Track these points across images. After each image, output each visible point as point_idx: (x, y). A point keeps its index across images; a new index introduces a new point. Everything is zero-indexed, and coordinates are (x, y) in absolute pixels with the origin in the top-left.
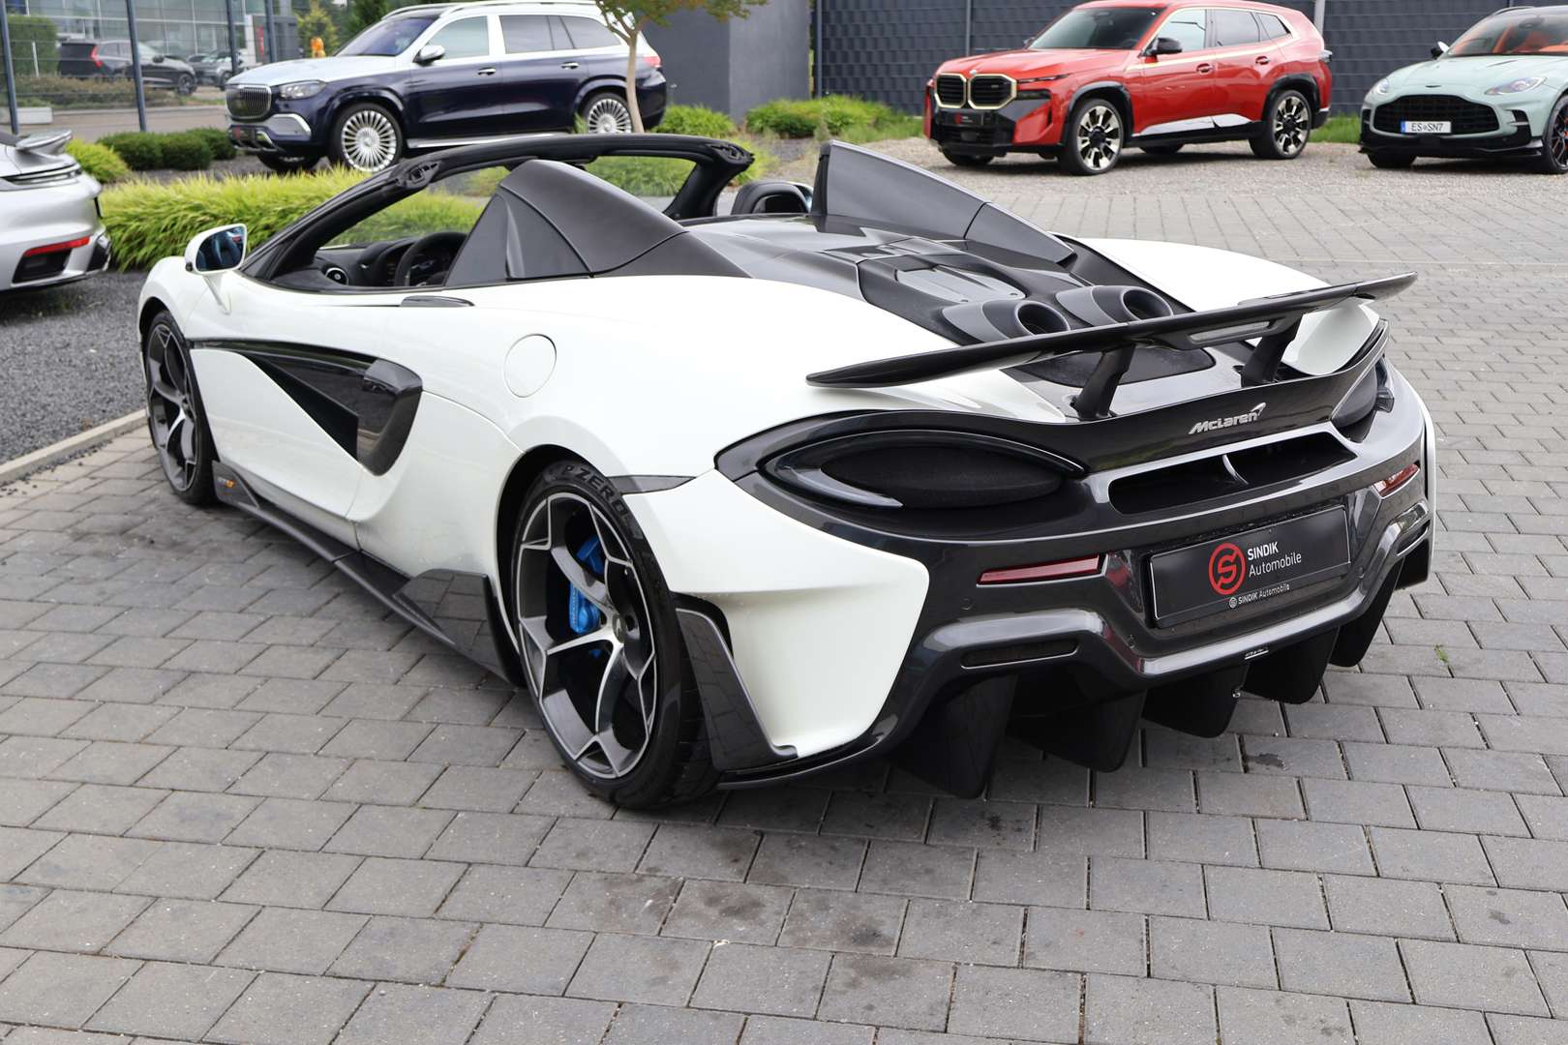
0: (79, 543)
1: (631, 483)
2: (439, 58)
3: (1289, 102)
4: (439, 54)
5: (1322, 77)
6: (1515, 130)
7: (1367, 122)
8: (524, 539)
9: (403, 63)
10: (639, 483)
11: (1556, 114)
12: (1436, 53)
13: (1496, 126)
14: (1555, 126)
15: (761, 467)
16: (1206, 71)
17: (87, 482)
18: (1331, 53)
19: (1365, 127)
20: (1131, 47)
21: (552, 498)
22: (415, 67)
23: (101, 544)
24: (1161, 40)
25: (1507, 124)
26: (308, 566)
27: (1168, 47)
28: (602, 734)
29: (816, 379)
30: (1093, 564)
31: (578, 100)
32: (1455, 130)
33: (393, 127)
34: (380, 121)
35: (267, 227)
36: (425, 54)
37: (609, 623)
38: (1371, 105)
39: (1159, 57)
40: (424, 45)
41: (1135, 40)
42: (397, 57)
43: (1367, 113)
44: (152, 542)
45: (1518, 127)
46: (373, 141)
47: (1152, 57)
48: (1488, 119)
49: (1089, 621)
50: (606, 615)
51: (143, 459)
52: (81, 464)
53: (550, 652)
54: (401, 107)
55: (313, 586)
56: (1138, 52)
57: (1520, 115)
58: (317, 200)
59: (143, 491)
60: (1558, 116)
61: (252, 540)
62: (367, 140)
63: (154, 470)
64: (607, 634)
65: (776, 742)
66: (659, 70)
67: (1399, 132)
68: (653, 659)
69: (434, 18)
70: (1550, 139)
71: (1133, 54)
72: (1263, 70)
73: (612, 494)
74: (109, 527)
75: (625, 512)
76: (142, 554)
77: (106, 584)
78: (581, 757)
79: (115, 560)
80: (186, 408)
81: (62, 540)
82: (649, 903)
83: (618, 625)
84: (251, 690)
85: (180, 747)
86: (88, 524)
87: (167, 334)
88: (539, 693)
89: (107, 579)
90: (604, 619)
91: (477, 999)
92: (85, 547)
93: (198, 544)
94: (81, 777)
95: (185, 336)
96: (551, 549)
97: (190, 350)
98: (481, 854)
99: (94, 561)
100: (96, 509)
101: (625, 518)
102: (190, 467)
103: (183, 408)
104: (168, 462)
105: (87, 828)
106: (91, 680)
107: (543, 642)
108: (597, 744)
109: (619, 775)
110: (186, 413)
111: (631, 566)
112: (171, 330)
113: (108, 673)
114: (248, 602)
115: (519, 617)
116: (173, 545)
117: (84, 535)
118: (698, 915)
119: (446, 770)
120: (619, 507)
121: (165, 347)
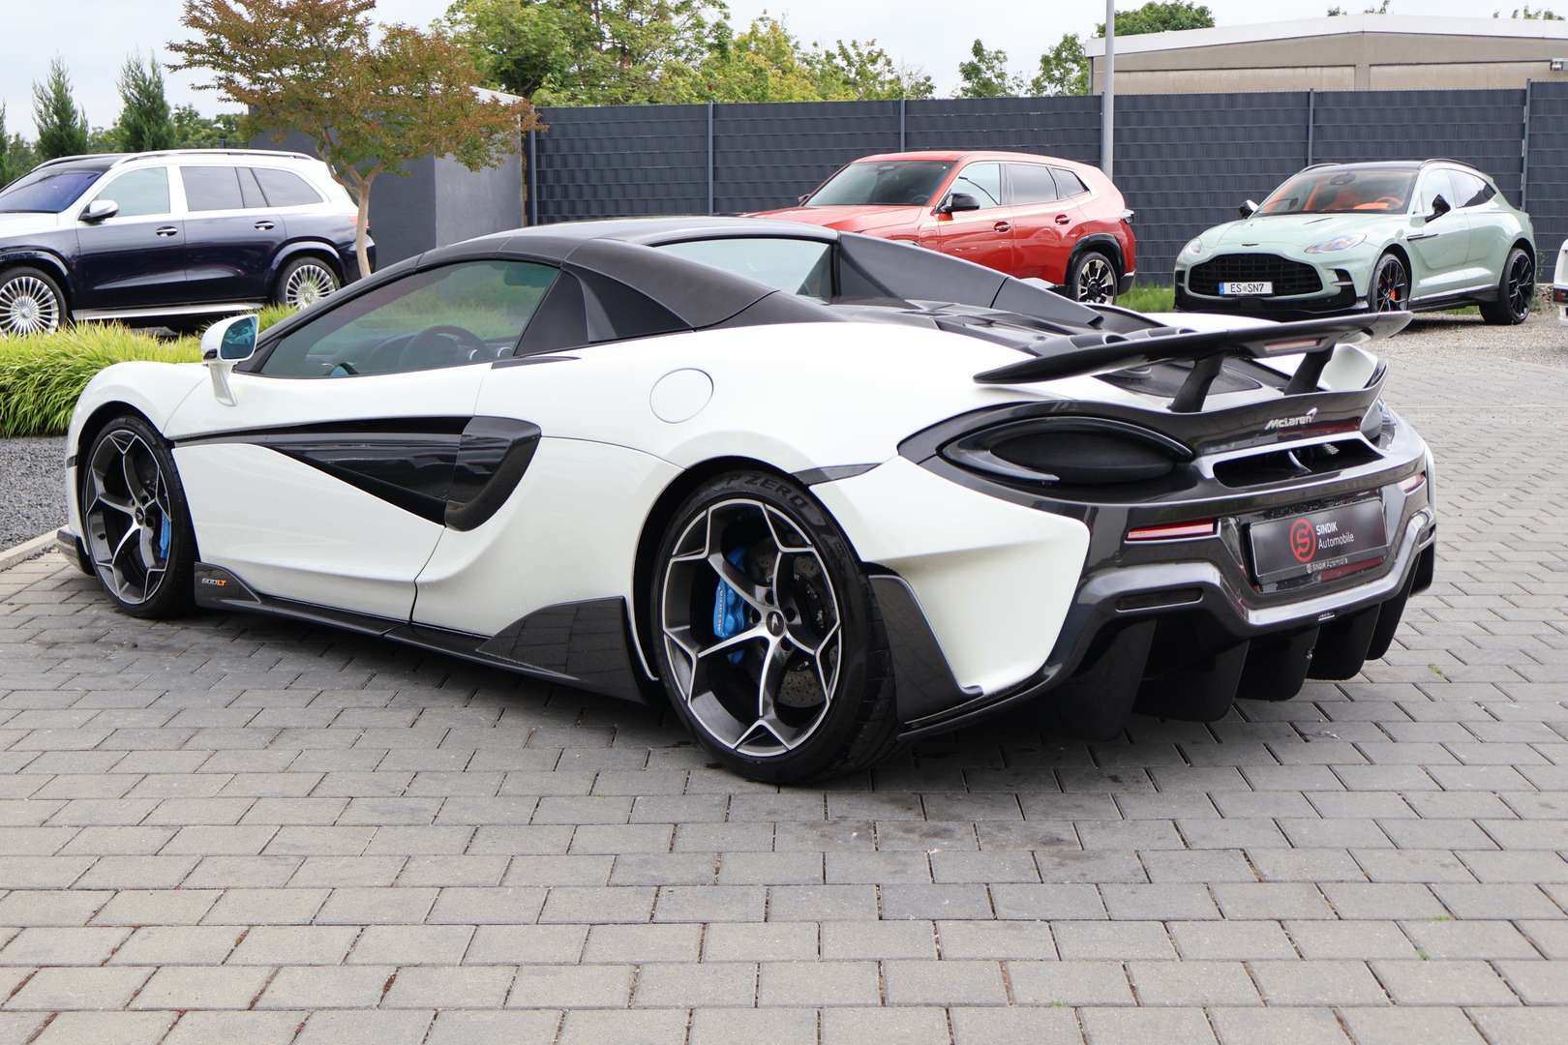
1: (819, 475)
2: (111, 215)
3: (1092, 265)
4: (111, 210)
5: (1125, 240)
6: (1339, 290)
7: (1182, 285)
9: (68, 220)
10: (828, 474)
11: (1379, 273)
12: (1246, 213)
13: (1319, 286)
14: (1377, 285)
15: (940, 450)
16: (1006, 230)
18: (1133, 212)
19: (1180, 290)
20: (923, 203)
21: (712, 509)
22: (81, 225)
23: (77, 650)
24: (956, 196)
25: (1330, 285)
27: (963, 204)
28: (766, 717)
29: (982, 378)
30: (1209, 527)
31: (274, 266)
32: (1277, 291)
33: (56, 295)
34: (40, 289)
36: (95, 210)
37: (763, 620)
38: (1185, 266)
39: (953, 214)
40: (94, 199)
41: (927, 197)
42: (60, 214)
44: (136, 646)
45: (1342, 286)
46: (32, 311)
47: (947, 214)
48: (1310, 279)
49: (1208, 573)
50: (761, 612)
51: (52, 587)
53: (701, 655)
54: (65, 271)
56: (931, 209)
57: (1343, 274)
59: (78, 611)
60: (1381, 276)
61: (238, 640)
62: (25, 310)
63: (72, 596)
64: (761, 631)
65: (965, 684)
66: (368, 232)
67: (1218, 294)
68: (838, 629)
69: (105, 169)
70: (1376, 300)
71: (927, 210)
72: (1064, 230)
73: (789, 491)
74: (73, 638)
75: (805, 504)
76: (134, 654)
77: (120, 676)
78: (741, 743)
79: (109, 660)
80: (141, 517)
81: (32, 649)
82: (855, 834)
83: (775, 620)
84: (354, 736)
85: (327, 773)
86: (47, 637)
87: (128, 438)
88: (687, 698)
89: (119, 673)
90: (757, 618)
91: (753, 890)
92: (65, 653)
93: (184, 646)
94: (252, 794)
95: (166, 435)
96: (708, 557)
97: (173, 450)
98: (680, 818)
99: (86, 661)
100: (44, 626)
101: (805, 510)
102: (154, 576)
103: (137, 517)
104: (112, 579)
105: (295, 823)
106: (184, 737)
107: (692, 647)
108: (761, 728)
109: (791, 747)
110: (140, 522)
111: (813, 550)
112: (136, 433)
113: (197, 732)
114: (286, 682)
115: (665, 628)
116: (160, 648)
117: (54, 645)
118: (901, 838)
119: (597, 775)
120: (799, 502)
121: (124, 453)
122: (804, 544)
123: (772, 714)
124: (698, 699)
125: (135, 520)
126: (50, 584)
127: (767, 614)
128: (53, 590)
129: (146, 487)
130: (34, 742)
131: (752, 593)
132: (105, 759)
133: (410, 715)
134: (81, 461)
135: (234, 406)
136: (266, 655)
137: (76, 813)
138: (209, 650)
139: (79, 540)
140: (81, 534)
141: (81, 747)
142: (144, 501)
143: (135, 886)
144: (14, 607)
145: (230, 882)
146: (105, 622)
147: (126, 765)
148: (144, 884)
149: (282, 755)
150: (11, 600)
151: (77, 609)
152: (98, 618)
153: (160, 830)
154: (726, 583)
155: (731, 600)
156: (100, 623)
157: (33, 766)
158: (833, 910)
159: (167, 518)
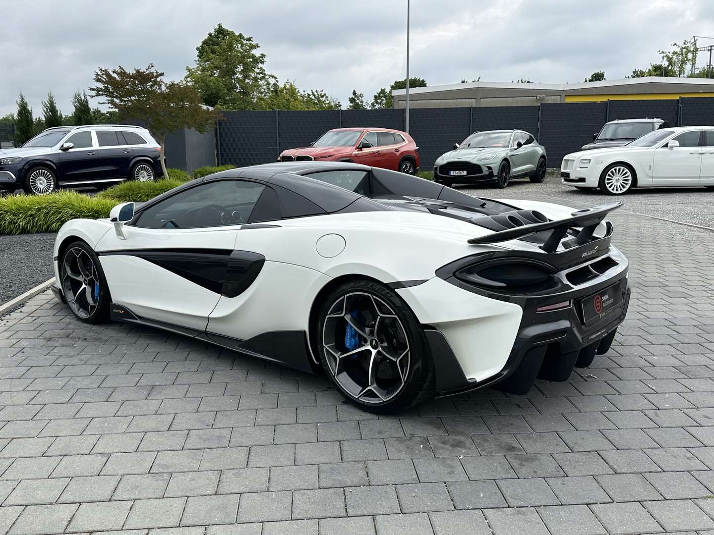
0: (49, 342)
1: (400, 285)
2: (71, 148)
3: (406, 165)
4: (71, 146)
5: (416, 157)
7: (437, 172)
8: (328, 313)
9: (55, 150)
10: (404, 284)
11: (501, 167)
12: (455, 148)
13: (482, 172)
14: (500, 171)
15: (454, 274)
17: (30, 319)
18: (419, 147)
19: (436, 174)
21: (346, 296)
22: (60, 151)
23: (60, 342)
25: (486, 171)
26: (165, 342)
28: (373, 386)
29: (470, 242)
30: (567, 303)
31: (131, 165)
32: (468, 174)
33: (52, 176)
34: (46, 174)
35: (31, 215)
36: (65, 147)
37: (369, 343)
38: (438, 166)
40: (65, 142)
42: (53, 147)
43: (436, 169)
44: (86, 339)
45: (489, 172)
46: (44, 182)
47: (361, 149)
48: (479, 170)
49: (565, 324)
50: (367, 339)
51: (50, 307)
52: (21, 312)
53: (341, 357)
54: (55, 168)
55: (175, 350)
56: (355, 147)
57: (490, 168)
58: (54, 204)
59: (61, 320)
61: (129, 335)
62: (41, 182)
64: (368, 347)
65: (468, 377)
67: (449, 175)
68: (408, 351)
69: (68, 132)
70: (499, 176)
72: (398, 154)
73: (384, 290)
74: (58, 335)
75: (392, 296)
76: (85, 344)
77: (79, 357)
78: (360, 396)
79: (75, 347)
80: (86, 282)
81: (41, 342)
82: (421, 446)
83: (374, 343)
84: (186, 390)
85: (176, 414)
86: (47, 335)
87: (80, 251)
88: (335, 374)
89: (78, 355)
90: (366, 341)
91: (388, 488)
92: (56, 344)
93: (107, 338)
94: (142, 430)
95: (95, 251)
96: (344, 316)
97: (99, 257)
98: (340, 438)
99: (64, 348)
100: (46, 329)
101: (392, 299)
102: (93, 307)
103: (84, 282)
104: (75, 307)
105: (164, 449)
106: (109, 393)
107: (337, 353)
108: (370, 390)
109: (385, 400)
110: (86, 284)
111: (396, 317)
112: (83, 249)
113: (114, 390)
114: (152, 358)
115: (324, 345)
116: (96, 340)
117: (49, 339)
118: (443, 448)
119: (297, 410)
120: (389, 295)
121: (78, 256)
122: (391, 314)
123: (375, 385)
124: (340, 376)
125: (83, 284)
126: (48, 306)
127: (370, 340)
128: (50, 309)
129: (87, 270)
130: (40, 399)
131: (364, 331)
132: (74, 408)
133: (208, 376)
134: (60, 258)
135: (125, 240)
136: (142, 342)
137: (58, 447)
138: (118, 340)
139: (60, 290)
140: (61, 288)
141: (61, 401)
142: (87, 276)
143: (89, 500)
144: (34, 318)
145: (136, 495)
146: (72, 326)
147: (82, 413)
148: (94, 498)
149: (153, 404)
150: (32, 315)
151: (60, 319)
152: (69, 324)
153: (100, 457)
154: (351, 326)
155: (353, 333)
156: (71, 326)
157: (40, 414)
158: (431, 503)
159: (97, 283)
